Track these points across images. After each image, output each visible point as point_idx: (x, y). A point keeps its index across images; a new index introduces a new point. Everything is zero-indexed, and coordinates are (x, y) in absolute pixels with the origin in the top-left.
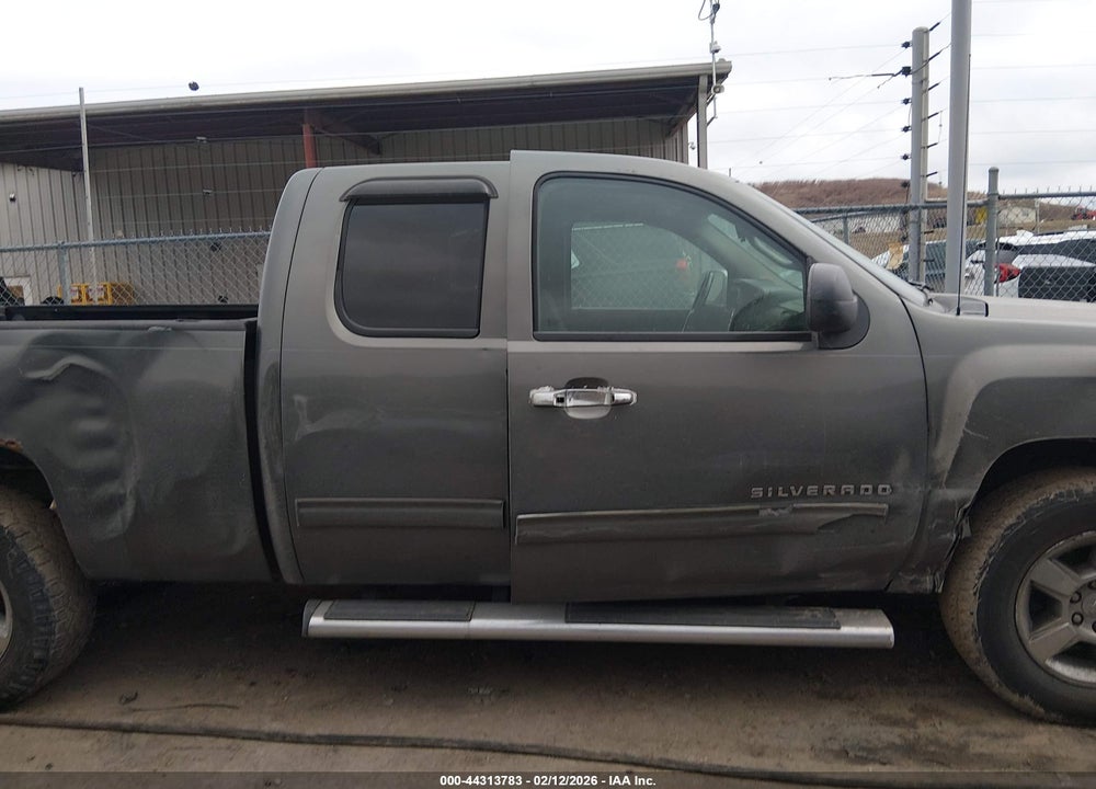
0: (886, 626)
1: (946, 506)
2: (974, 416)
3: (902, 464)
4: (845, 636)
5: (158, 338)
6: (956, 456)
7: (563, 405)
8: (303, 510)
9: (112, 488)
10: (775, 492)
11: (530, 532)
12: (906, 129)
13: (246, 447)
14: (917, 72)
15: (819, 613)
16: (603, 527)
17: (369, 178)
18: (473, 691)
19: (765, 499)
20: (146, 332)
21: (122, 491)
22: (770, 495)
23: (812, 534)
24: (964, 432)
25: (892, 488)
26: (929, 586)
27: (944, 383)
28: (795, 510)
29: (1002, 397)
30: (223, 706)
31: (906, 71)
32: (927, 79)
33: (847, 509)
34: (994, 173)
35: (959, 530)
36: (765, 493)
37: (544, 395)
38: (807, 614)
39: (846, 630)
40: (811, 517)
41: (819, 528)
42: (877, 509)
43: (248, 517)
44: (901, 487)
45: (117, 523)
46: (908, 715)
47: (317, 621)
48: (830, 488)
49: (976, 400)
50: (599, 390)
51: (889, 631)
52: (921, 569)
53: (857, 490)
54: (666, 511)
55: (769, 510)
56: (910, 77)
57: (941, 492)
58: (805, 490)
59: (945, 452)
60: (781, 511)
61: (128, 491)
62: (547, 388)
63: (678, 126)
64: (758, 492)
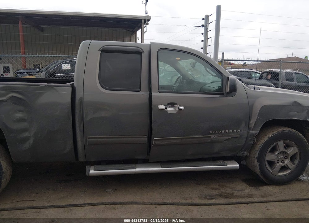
0: (237, 164)
1: (252, 135)
2: (259, 113)
3: (243, 125)
4: (228, 167)
5: (43, 88)
6: (255, 123)
7: (167, 109)
8: (89, 140)
9: (26, 134)
10: (215, 132)
11: (157, 143)
12: (202, 41)
13: (71, 121)
14: (205, 26)
15: (221, 162)
16: (175, 141)
17: (106, 45)
18: (106, 190)
19: (212, 134)
20: (38, 86)
21: (29, 135)
22: (214, 132)
23: (222, 142)
24: (257, 117)
25: (241, 131)
26: (246, 154)
27: (253, 105)
28: (219, 136)
29: (266, 109)
30: (30, 200)
31: (203, 26)
32: (208, 29)
33: (230, 136)
34: (223, 54)
35: (254, 141)
36: (213, 132)
37: (162, 107)
38: (219, 162)
39: (228, 166)
40: (222, 138)
41: (224, 141)
42: (237, 136)
43: (71, 142)
44: (242, 131)
45: (27, 145)
46: (218, 187)
47: (92, 172)
48: (227, 131)
49: (260, 110)
50: (175, 106)
51: (238, 165)
52: (245, 151)
53: (233, 131)
54: (190, 137)
55: (213, 137)
56: (204, 28)
57: (251, 131)
58: (222, 131)
59: (253, 122)
60: (216, 137)
61: (31, 135)
62: (162, 105)
63: (134, 33)
64: (211, 132)
